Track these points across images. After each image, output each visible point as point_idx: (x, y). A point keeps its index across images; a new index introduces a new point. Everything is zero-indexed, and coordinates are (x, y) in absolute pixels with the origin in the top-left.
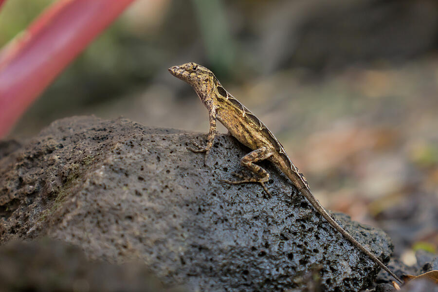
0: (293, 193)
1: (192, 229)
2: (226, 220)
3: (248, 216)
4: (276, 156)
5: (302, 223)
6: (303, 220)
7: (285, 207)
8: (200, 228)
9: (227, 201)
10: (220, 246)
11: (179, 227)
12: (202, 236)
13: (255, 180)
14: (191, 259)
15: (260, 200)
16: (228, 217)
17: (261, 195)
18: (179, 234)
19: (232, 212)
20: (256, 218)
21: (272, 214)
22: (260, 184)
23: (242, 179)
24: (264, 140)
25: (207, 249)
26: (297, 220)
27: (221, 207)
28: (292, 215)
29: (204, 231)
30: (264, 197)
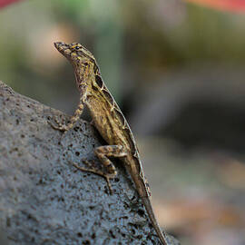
0: (134, 197)
1: (27, 197)
2: (63, 200)
3: (85, 204)
4: (129, 158)
5: (134, 228)
6: (136, 226)
7: (123, 208)
8: (35, 198)
9: (69, 183)
10: (50, 222)
11: (16, 190)
12: (35, 206)
13: (102, 173)
14: (18, 224)
15: (101, 193)
16: (66, 198)
17: (103, 189)
18: (14, 196)
19: (71, 194)
20: (91, 208)
21: (108, 210)
22: (105, 178)
23: (91, 168)
24: (123, 139)
25: (35, 220)
26: (130, 224)
27: (62, 186)
28: (126, 218)
29: (39, 203)
30: (106, 192)
